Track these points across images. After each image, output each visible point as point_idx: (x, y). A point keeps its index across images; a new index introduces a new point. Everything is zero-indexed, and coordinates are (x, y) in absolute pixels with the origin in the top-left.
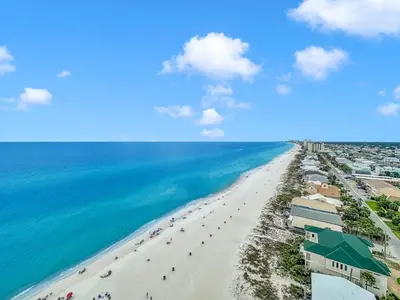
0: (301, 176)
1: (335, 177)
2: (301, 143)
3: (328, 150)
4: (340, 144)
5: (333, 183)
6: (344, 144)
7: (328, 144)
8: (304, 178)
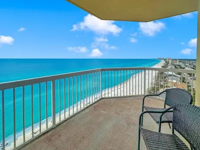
0: (165, 77)
1: (184, 78)
2: (165, 60)
3: (181, 64)
4: (187, 60)
5: (183, 82)
6: (190, 60)
7: (180, 60)
8: (167, 78)
